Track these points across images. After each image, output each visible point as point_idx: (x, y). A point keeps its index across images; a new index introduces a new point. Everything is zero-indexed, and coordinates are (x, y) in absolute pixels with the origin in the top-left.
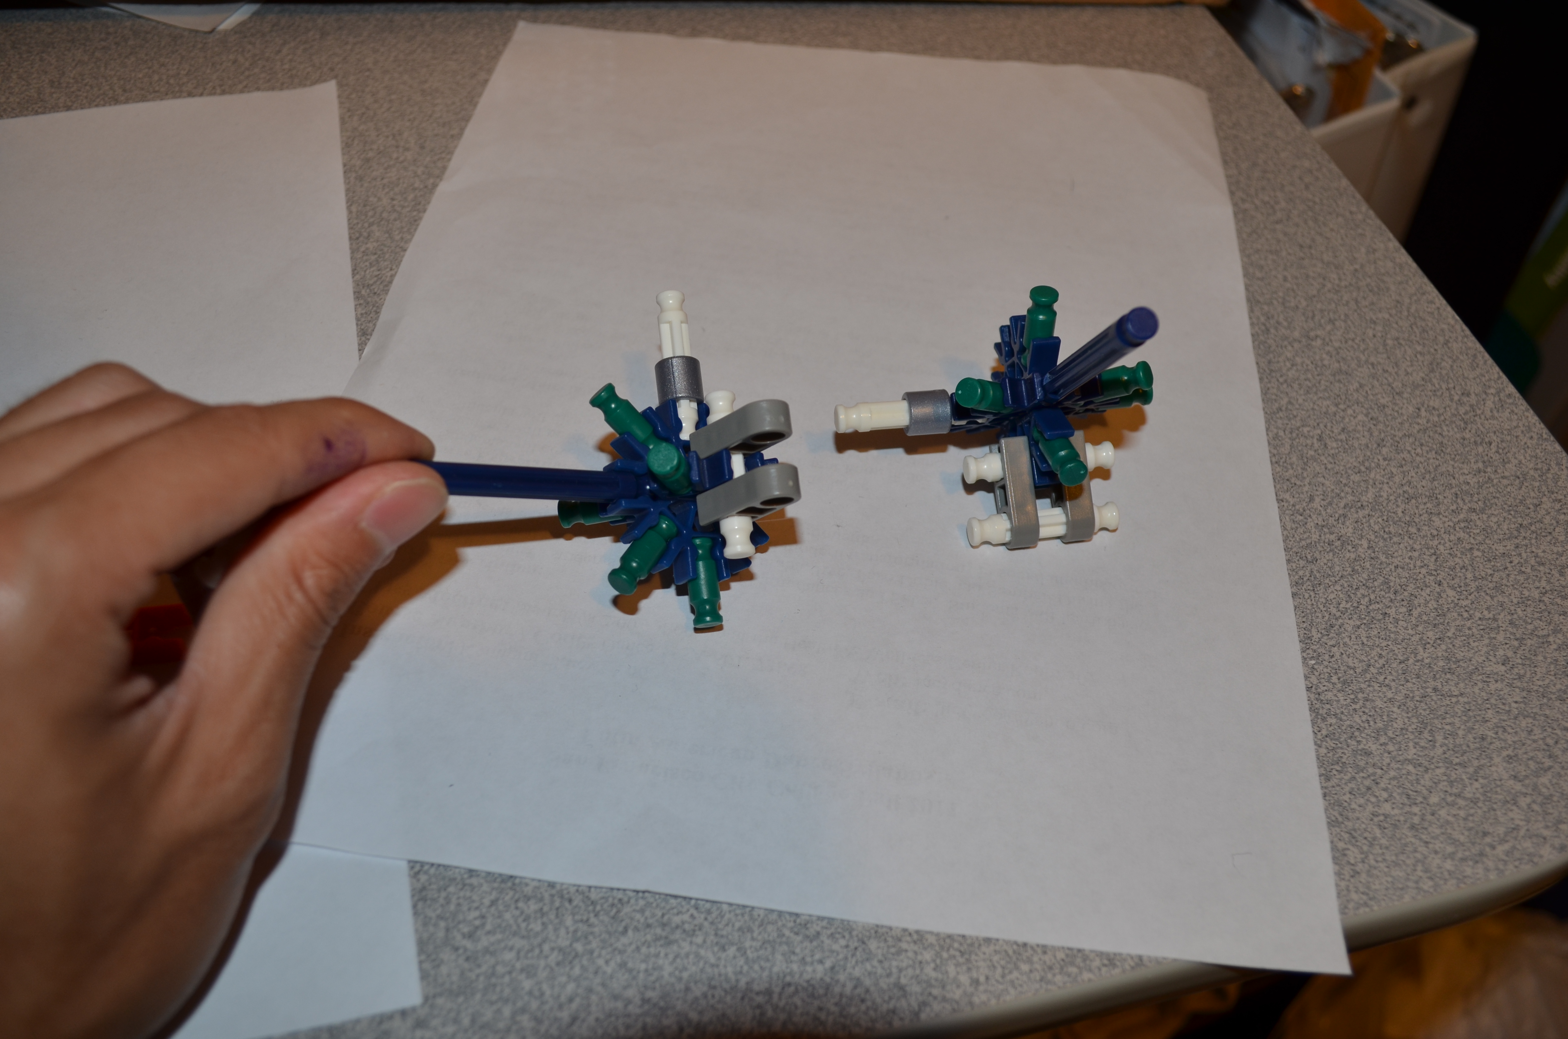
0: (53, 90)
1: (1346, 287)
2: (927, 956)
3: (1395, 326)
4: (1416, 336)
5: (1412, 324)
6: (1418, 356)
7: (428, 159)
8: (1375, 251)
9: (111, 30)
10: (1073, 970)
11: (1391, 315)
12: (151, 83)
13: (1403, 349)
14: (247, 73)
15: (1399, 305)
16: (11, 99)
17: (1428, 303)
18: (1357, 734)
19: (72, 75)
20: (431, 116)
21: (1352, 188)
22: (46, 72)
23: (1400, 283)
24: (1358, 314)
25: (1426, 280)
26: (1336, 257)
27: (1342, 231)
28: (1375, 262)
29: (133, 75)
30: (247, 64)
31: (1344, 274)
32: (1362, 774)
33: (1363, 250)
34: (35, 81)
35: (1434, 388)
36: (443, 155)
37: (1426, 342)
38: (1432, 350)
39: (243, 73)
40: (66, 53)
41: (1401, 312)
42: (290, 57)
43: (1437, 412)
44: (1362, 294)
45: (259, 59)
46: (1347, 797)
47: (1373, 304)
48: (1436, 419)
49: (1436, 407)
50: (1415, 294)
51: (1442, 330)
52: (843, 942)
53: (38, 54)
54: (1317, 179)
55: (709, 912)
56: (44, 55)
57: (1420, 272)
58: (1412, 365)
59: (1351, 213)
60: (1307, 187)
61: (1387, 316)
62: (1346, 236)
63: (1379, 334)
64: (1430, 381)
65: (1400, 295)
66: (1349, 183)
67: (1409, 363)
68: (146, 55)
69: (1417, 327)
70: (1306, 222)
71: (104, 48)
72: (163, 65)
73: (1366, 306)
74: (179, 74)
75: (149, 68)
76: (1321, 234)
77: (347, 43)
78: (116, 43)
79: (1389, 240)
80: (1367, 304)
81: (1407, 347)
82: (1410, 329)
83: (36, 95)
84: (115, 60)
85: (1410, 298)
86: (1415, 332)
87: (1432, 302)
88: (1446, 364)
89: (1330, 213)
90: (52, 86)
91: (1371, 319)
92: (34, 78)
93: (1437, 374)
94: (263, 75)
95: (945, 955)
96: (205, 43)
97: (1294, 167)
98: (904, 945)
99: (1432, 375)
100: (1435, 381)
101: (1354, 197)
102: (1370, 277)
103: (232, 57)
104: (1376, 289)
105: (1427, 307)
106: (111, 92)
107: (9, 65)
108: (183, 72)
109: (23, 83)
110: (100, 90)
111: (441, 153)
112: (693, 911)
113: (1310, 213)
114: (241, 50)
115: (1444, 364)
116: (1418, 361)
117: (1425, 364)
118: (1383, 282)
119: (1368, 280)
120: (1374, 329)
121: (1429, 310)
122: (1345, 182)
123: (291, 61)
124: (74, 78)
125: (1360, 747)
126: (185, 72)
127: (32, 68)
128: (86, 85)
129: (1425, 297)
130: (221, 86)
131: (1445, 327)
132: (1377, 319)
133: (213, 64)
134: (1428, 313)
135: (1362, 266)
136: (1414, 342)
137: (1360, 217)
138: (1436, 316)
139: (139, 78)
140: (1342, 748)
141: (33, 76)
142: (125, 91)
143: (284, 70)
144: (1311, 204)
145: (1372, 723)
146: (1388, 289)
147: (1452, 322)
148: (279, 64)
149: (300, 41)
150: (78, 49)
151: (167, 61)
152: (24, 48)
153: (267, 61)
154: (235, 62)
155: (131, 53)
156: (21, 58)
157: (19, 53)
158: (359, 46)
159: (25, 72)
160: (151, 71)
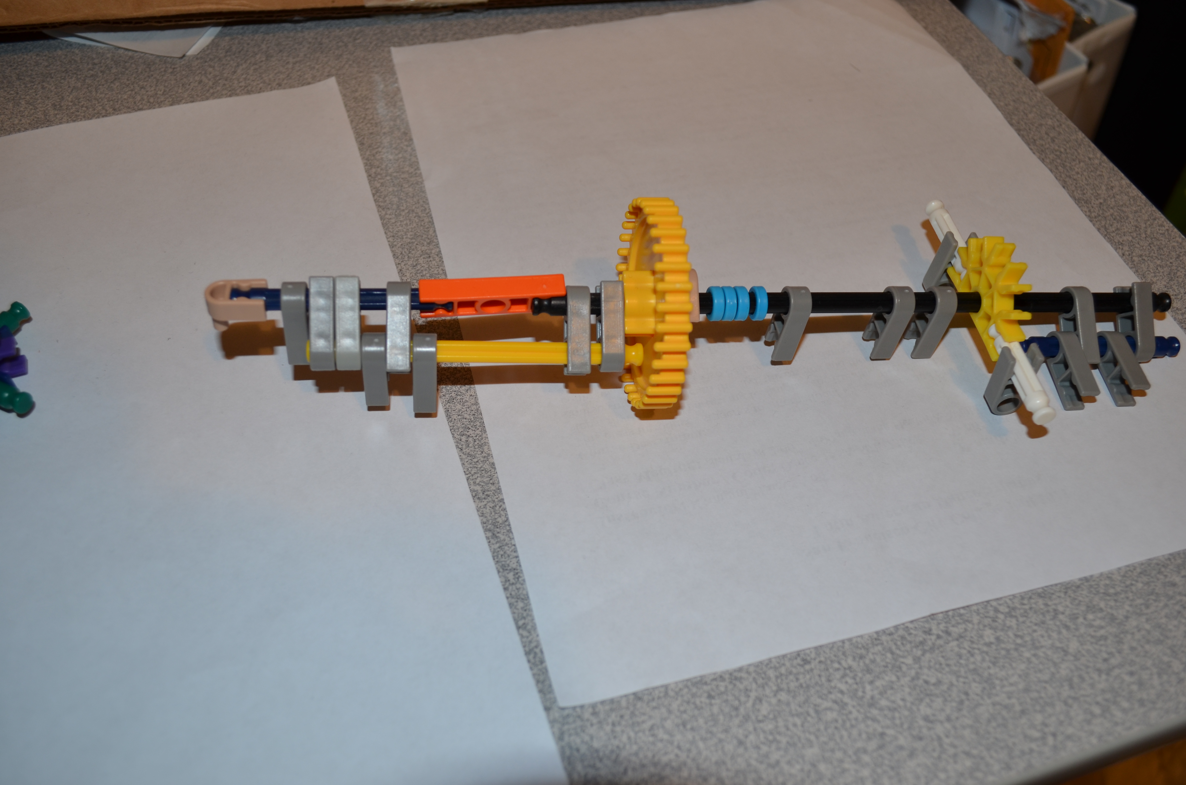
0: (56, 112)
1: (1095, 217)
2: (866, 773)
3: (1137, 246)
4: (1154, 253)
5: (1150, 244)
6: (1159, 268)
7: (368, 153)
8: (1112, 187)
9: (96, 61)
10: (979, 775)
11: (1133, 238)
12: (135, 103)
13: (1147, 264)
14: (211, 91)
15: (1137, 229)
16: (23, 121)
17: (1159, 226)
18: (1163, 569)
19: (70, 99)
20: (365, 118)
21: (1087, 139)
22: (48, 98)
23: (1136, 212)
24: (1108, 238)
25: (1154, 208)
26: (1084, 194)
27: (1085, 173)
28: (1114, 197)
29: (120, 97)
30: (211, 83)
31: (1092, 207)
32: (1172, 602)
33: (1104, 188)
34: (40, 105)
35: (1175, 293)
36: (380, 149)
37: (1163, 257)
38: (1168, 263)
39: (208, 91)
40: (62, 81)
41: (1140, 234)
42: (244, 76)
43: (1180, 312)
44: (1108, 222)
45: (220, 79)
46: (1164, 620)
47: (1118, 229)
48: (1180, 317)
49: (1179, 308)
50: (1148, 220)
51: (1174, 247)
52: (798, 767)
53: (39, 83)
54: (1059, 133)
55: (689, 751)
56: (44, 84)
57: (1149, 203)
58: (1155, 276)
59: (1090, 159)
60: (1053, 141)
61: (1130, 238)
62: (1089, 177)
63: (1127, 253)
64: (1171, 288)
65: (1137, 220)
66: (1083, 135)
67: (1153, 275)
68: (128, 80)
69: (1154, 246)
70: (1057, 169)
71: (92, 76)
72: (142, 88)
73: (1113, 232)
74: (156, 94)
75: (132, 90)
76: (1070, 177)
77: (288, 63)
78: (101, 72)
79: (1122, 178)
80: (1114, 229)
81: (1149, 262)
82: (1149, 247)
83: (43, 117)
84: (103, 85)
85: (1145, 224)
86: (1153, 250)
87: (1162, 225)
88: (1181, 274)
89: (1074, 160)
90: (55, 109)
91: (1119, 242)
92: (39, 103)
93: (1175, 282)
95: (879, 771)
96: (174, 69)
97: (1041, 125)
98: (846, 766)
99: (1172, 283)
100: (1174, 287)
101: (1090, 147)
102: (1112, 208)
103: (197, 78)
104: (1118, 217)
105: (1159, 230)
106: (104, 111)
107: (17, 93)
108: (159, 92)
109: (31, 107)
110: (94, 110)
111: (377, 148)
112: (676, 751)
113: (1059, 161)
114: (203, 72)
115: (1179, 274)
116: (1159, 273)
117: (1165, 275)
118: (1124, 212)
119: (1111, 211)
120: (1122, 249)
121: (1161, 232)
122: (1081, 135)
123: (245, 79)
124: (71, 102)
125: (1167, 580)
126: (161, 93)
127: (36, 95)
128: (82, 106)
129: (1156, 222)
131: (1175, 244)
132: (1123, 241)
133: (183, 85)
134: (1161, 234)
135: (1105, 200)
136: (1154, 258)
137: (1097, 161)
138: (1167, 236)
139: (125, 99)
140: (1153, 582)
141: (38, 102)
143: (241, 87)
144: (1058, 153)
145: (1173, 560)
146: (1128, 217)
147: (1180, 240)
148: (236, 82)
149: (250, 63)
150: (71, 78)
151: (145, 83)
152: (27, 79)
153: (226, 80)
154: (200, 82)
155: (115, 79)
156: (26, 87)
157: (24, 83)
158: (298, 64)
159: (31, 98)
160: (134, 92)
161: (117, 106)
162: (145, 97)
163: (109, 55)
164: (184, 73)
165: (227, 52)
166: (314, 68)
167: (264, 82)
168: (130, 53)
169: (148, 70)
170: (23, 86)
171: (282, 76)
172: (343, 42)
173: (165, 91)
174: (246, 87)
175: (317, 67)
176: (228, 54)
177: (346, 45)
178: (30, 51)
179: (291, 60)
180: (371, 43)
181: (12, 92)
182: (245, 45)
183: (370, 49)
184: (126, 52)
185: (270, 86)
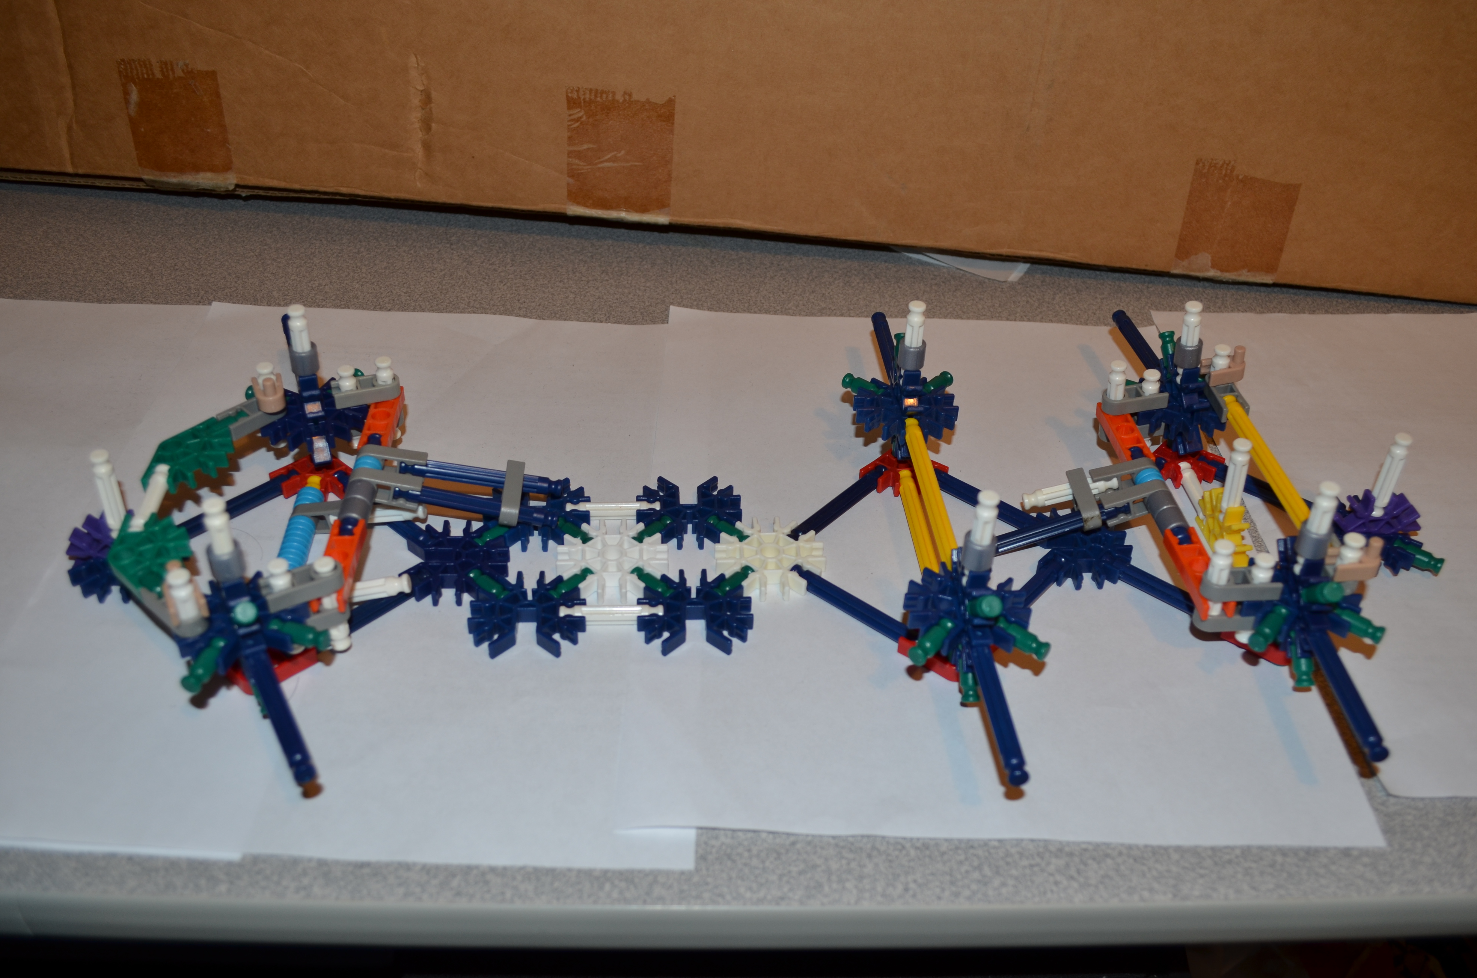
9: (936, 273)
12: (978, 309)
16: (892, 309)
30: (1036, 304)
40: (913, 284)
42: (1063, 303)
45: (1043, 302)
53: (895, 283)
56: (899, 284)
68: (967, 291)
71: (936, 284)
72: (980, 299)
74: (994, 306)
75: (973, 300)
77: (1096, 298)
78: (943, 282)
84: (948, 293)
94: (1050, 312)
96: (1003, 288)
103: (1024, 299)
106: (955, 312)
109: (894, 300)
110: (947, 310)
114: (1028, 295)
123: (1064, 305)
126: (998, 305)
127: (896, 292)
130: (1026, 316)
133: (1014, 302)
139: (969, 306)
142: (964, 312)
143: (1062, 310)
148: (1057, 306)
149: (1065, 294)
150: (920, 283)
151: (982, 297)
152: (884, 279)
153: (1049, 304)
154: (1027, 302)
155: (956, 290)
156: (885, 284)
157: (882, 282)
158: (1105, 300)
159: (892, 293)
160: (975, 302)
161: (965, 310)
162: (986, 307)
163: (945, 270)
164: (1011, 293)
165: (1042, 282)
166: (1120, 305)
167: (1081, 310)
168: (962, 272)
169: (981, 286)
170: (882, 283)
171: (1094, 307)
172: (1138, 288)
173: (1000, 305)
174: (1066, 311)
175: (1122, 304)
176: (1044, 283)
177: (1141, 291)
178: (879, 258)
179: (1098, 296)
180: (1162, 292)
181: (875, 287)
182: (1056, 279)
183: (1163, 297)
184: (958, 271)
185: (1086, 314)
